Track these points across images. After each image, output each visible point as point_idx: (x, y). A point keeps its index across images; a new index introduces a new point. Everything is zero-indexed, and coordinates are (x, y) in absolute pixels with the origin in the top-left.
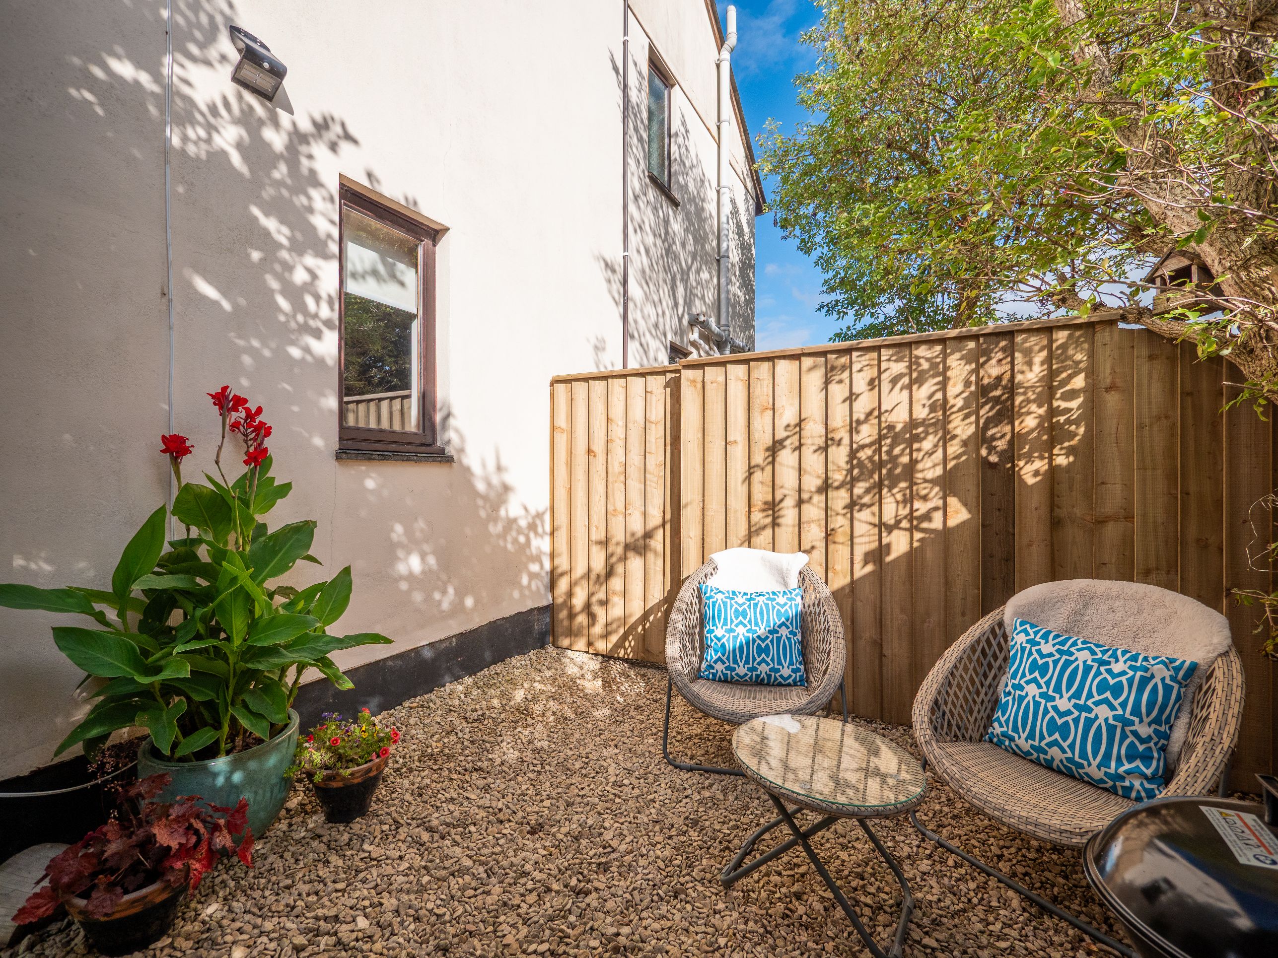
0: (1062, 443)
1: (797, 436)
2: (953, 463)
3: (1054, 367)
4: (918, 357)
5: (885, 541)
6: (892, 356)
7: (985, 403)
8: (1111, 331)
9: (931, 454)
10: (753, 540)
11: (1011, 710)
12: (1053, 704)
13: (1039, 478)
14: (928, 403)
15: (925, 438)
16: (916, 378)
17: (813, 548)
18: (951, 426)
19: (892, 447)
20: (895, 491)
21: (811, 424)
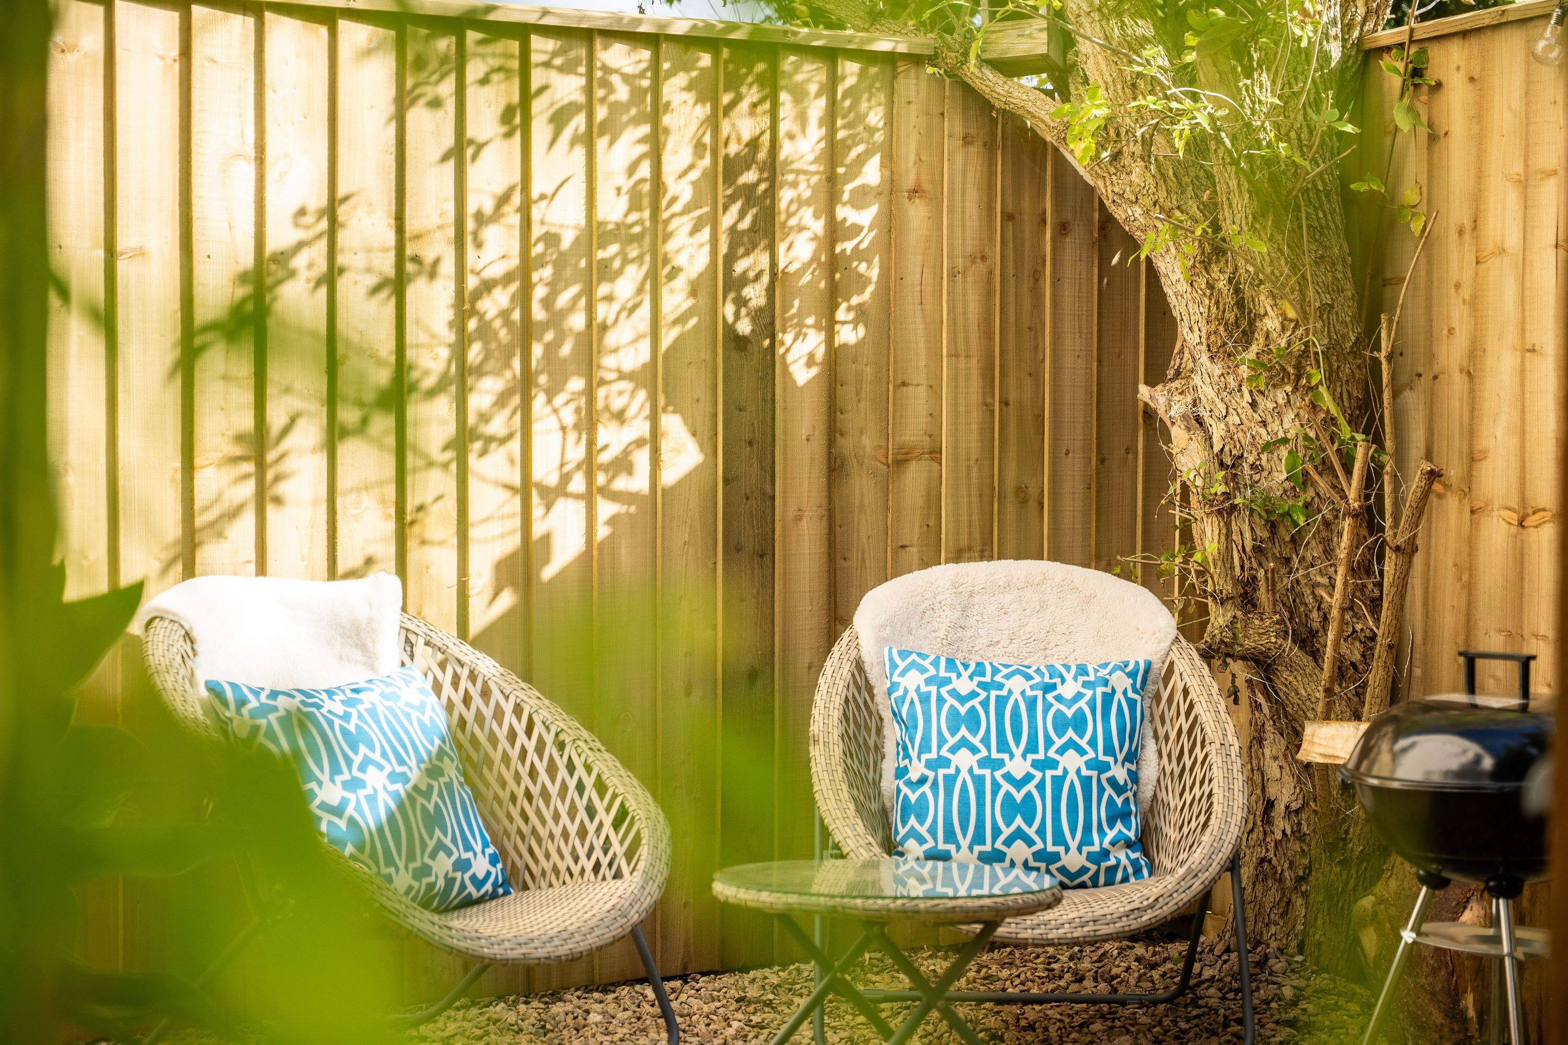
0: (847, 299)
1: (323, 244)
2: (675, 332)
3: (841, 134)
4: (607, 70)
5: (537, 530)
6: (554, 54)
7: (732, 199)
8: (917, 78)
9: (632, 310)
10: (202, 556)
11: (936, 808)
12: (1003, 771)
13: (814, 371)
14: (627, 185)
15: (620, 272)
16: (604, 123)
17: (369, 561)
18: (671, 246)
19: (555, 287)
20: (559, 400)
21: (362, 212)
